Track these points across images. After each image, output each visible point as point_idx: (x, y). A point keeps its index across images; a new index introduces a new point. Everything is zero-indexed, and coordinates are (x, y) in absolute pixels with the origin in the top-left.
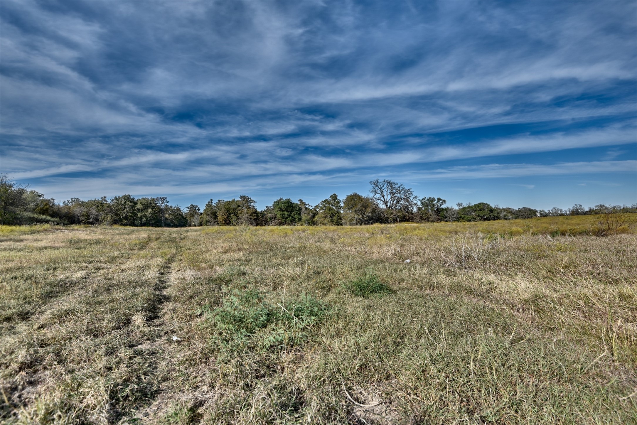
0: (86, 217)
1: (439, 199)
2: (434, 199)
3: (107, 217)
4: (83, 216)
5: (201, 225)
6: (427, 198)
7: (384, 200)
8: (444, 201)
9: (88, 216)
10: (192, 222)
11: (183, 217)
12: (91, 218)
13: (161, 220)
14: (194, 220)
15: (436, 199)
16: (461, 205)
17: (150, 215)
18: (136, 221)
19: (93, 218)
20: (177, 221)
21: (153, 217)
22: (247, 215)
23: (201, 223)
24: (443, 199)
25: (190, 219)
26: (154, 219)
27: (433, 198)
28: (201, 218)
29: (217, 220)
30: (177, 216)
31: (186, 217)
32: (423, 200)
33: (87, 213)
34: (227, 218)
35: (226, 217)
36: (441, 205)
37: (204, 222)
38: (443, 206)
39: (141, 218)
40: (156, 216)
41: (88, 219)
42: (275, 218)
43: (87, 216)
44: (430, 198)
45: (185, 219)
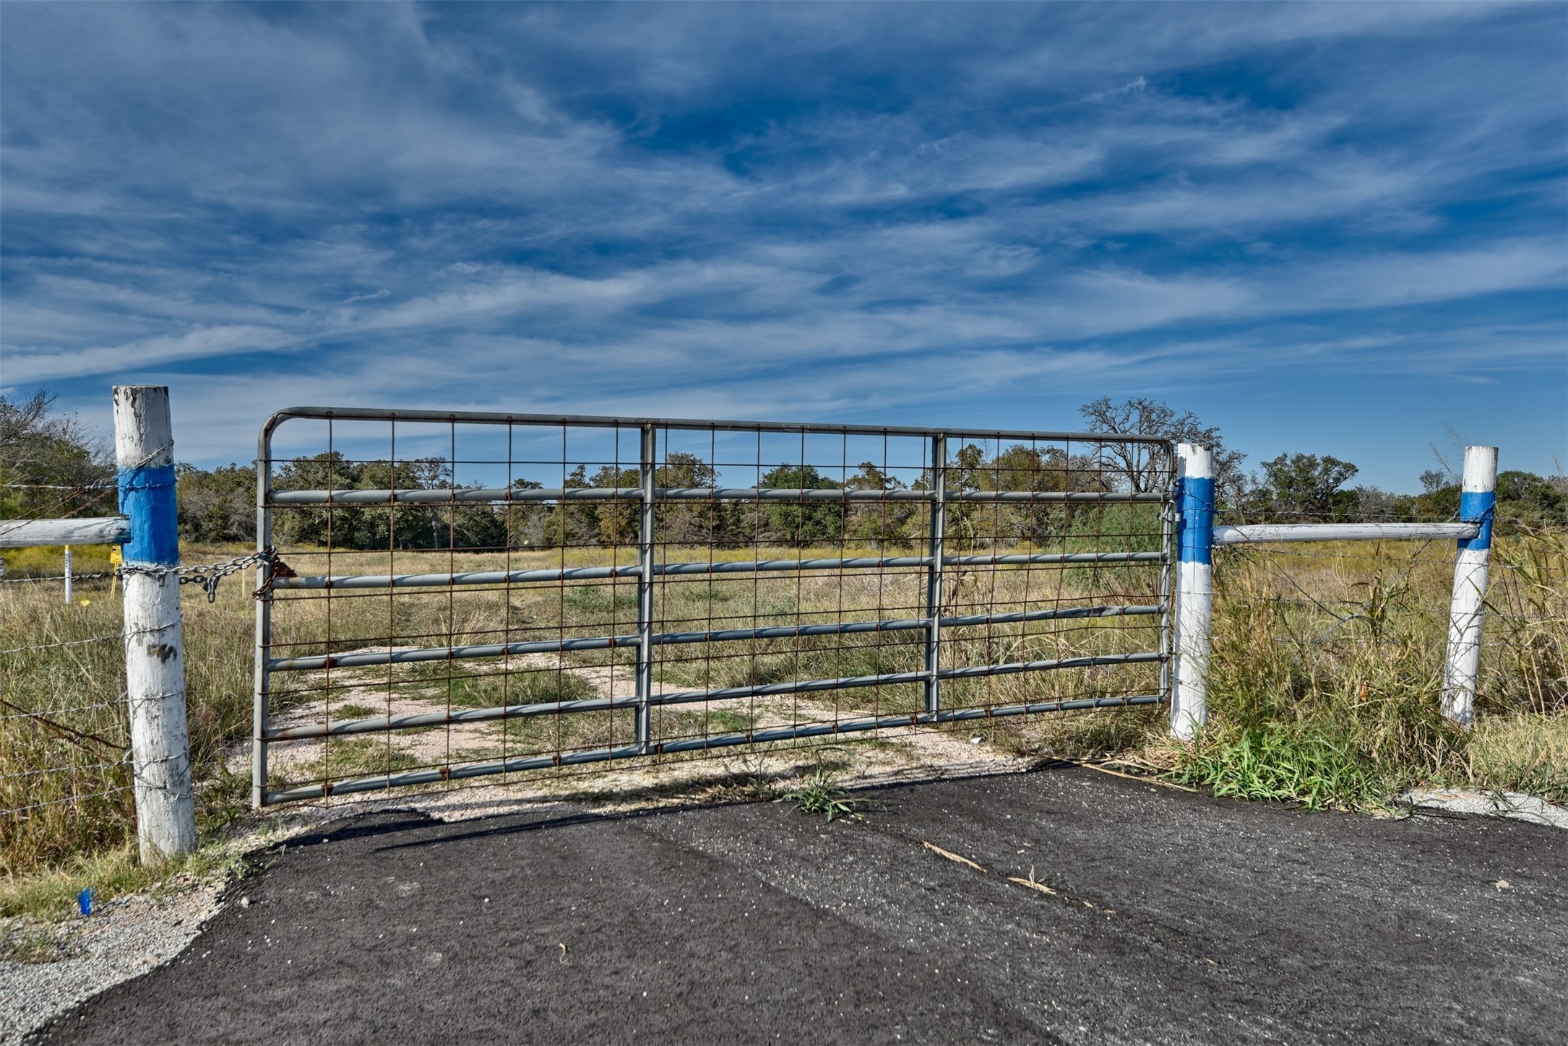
0: (220, 522)
1: (1330, 462)
2: (1312, 464)
3: (283, 523)
4: (210, 517)
5: (548, 545)
6: (1292, 455)
7: (1129, 464)
8: (1351, 469)
9: (225, 518)
10: (522, 537)
11: (493, 521)
12: (232, 525)
13: (431, 530)
14: (527, 531)
15: (1319, 461)
16: (1438, 483)
17: (399, 515)
18: (357, 534)
19: (240, 524)
20: (477, 534)
21: (407, 521)
22: (688, 517)
23: (549, 540)
24: (1344, 459)
25: (516, 528)
26: (410, 527)
27: (1309, 459)
28: (551, 524)
29: (596, 531)
30: (477, 519)
31: (504, 522)
32: (1275, 463)
33: (221, 509)
34: (629, 524)
35: (623, 523)
36: (1337, 480)
37: (559, 537)
38: (1346, 486)
39: (372, 525)
40: (415, 517)
41: (225, 529)
42: (766, 524)
43: (221, 518)
44: (1300, 458)
45: (500, 527)
